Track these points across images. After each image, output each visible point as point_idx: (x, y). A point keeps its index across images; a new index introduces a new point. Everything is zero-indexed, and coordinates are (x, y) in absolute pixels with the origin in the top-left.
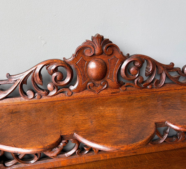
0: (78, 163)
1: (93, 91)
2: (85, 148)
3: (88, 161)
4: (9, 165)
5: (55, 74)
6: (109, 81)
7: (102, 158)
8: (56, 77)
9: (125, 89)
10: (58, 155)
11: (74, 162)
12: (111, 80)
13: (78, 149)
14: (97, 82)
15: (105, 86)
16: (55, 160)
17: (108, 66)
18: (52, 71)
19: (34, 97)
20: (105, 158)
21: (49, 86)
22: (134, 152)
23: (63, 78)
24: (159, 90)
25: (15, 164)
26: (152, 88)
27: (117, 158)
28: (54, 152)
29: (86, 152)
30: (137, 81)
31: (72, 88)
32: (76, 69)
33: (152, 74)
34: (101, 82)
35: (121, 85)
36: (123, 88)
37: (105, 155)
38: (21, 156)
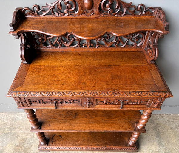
0: (79, 51)
1: (87, 15)
2: (83, 45)
3: (84, 51)
4: (48, 47)
5: (68, 5)
6: (95, 11)
7: (91, 51)
8: (68, 6)
9: (103, 15)
10: (70, 46)
11: (77, 50)
12: (96, 10)
13: (79, 44)
14: (88, 11)
15: (92, 13)
16: (69, 48)
17: (94, 2)
18: (66, 3)
19: (58, 16)
20: (93, 51)
21: (65, 11)
22: (108, 50)
23: (71, 8)
24: (122, 18)
25: (51, 47)
26: (117, 16)
27: (99, 52)
28: (68, 44)
29: (83, 46)
30: (110, 12)
31: (76, 13)
32: (78, 3)
33: (118, 8)
34: (90, 11)
35: (101, 13)
36: (102, 15)
37: (93, 49)
38: (53, 44)
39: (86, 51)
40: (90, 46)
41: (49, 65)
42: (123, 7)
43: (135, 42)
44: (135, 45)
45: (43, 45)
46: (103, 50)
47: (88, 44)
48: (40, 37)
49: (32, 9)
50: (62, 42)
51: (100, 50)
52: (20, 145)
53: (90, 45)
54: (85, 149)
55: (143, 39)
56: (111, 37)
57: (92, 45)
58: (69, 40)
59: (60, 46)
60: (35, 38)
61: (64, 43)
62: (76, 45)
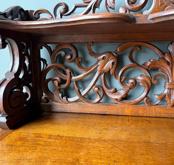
0: (145, 115)
3: (158, 115)
4: (71, 101)
13: (146, 96)
29: (157, 102)
31: (146, 12)
38: (83, 93)
39: (166, 116)
41: (65, 135)
45: (60, 95)
48: (57, 76)
49: (52, 12)
58: (122, 83)
59: (97, 99)
60: (47, 77)
61: (108, 92)
62: (138, 99)
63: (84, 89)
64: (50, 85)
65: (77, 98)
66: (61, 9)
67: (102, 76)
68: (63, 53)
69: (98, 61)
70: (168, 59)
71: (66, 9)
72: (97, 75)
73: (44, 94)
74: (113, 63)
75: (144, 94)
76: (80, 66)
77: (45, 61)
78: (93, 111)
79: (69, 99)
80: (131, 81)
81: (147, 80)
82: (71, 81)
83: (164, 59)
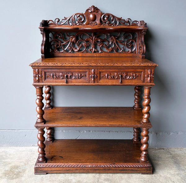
1: (91, 25)
2: (89, 50)
5: (79, 18)
6: (97, 22)
7: (95, 56)
10: (78, 51)
15: (96, 24)
16: (78, 53)
19: (72, 25)
21: (77, 22)
22: (109, 55)
23: (81, 19)
24: (116, 27)
26: (113, 26)
27: (101, 57)
28: (77, 49)
30: (108, 23)
31: (84, 23)
32: (86, 16)
33: (113, 20)
34: (94, 22)
35: (102, 24)
36: (102, 25)
37: (97, 54)
38: (65, 49)
39: (91, 56)
40: (95, 52)
42: (117, 20)
43: (129, 48)
44: (130, 51)
45: (57, 50)
46: (105, 55)
47: (92, 49)
48: (56, 43)
49: (54, 21)
50: (73, 47)
51: (103, 55)
52: (11, 170)
53: (95, 50)
54: (90, 166)
55: (136, 45)
56: (110, 43)
57: (96, 50)
58: (78, 46)
59: (70, 51)
60: (52, 44)
61: (74, 49)
62: (83, 51)
63: (65, 48)
64: (53, 47)
65: (63, 51)
66: (57, 20)
67: (72, 43)
68: (58, 35)
69: (70, 38)
70: (91, 37)
71: (59, 20)
72: (70, 43)
73: (51, 50)
74: (75, 39)
75: (85, 49)
76: (64, 40)
77: (51, 38)
78: (69, 55)
79: (60, 52)
80: (81, 45)
81: (86, 45)
82: (61, 45)
83: (90, 38)
